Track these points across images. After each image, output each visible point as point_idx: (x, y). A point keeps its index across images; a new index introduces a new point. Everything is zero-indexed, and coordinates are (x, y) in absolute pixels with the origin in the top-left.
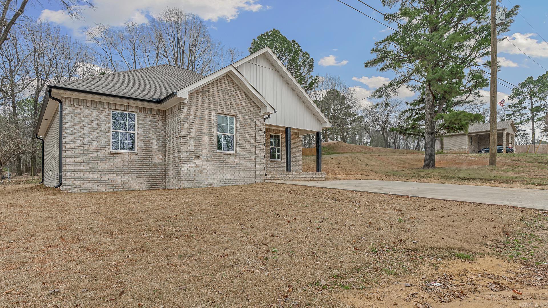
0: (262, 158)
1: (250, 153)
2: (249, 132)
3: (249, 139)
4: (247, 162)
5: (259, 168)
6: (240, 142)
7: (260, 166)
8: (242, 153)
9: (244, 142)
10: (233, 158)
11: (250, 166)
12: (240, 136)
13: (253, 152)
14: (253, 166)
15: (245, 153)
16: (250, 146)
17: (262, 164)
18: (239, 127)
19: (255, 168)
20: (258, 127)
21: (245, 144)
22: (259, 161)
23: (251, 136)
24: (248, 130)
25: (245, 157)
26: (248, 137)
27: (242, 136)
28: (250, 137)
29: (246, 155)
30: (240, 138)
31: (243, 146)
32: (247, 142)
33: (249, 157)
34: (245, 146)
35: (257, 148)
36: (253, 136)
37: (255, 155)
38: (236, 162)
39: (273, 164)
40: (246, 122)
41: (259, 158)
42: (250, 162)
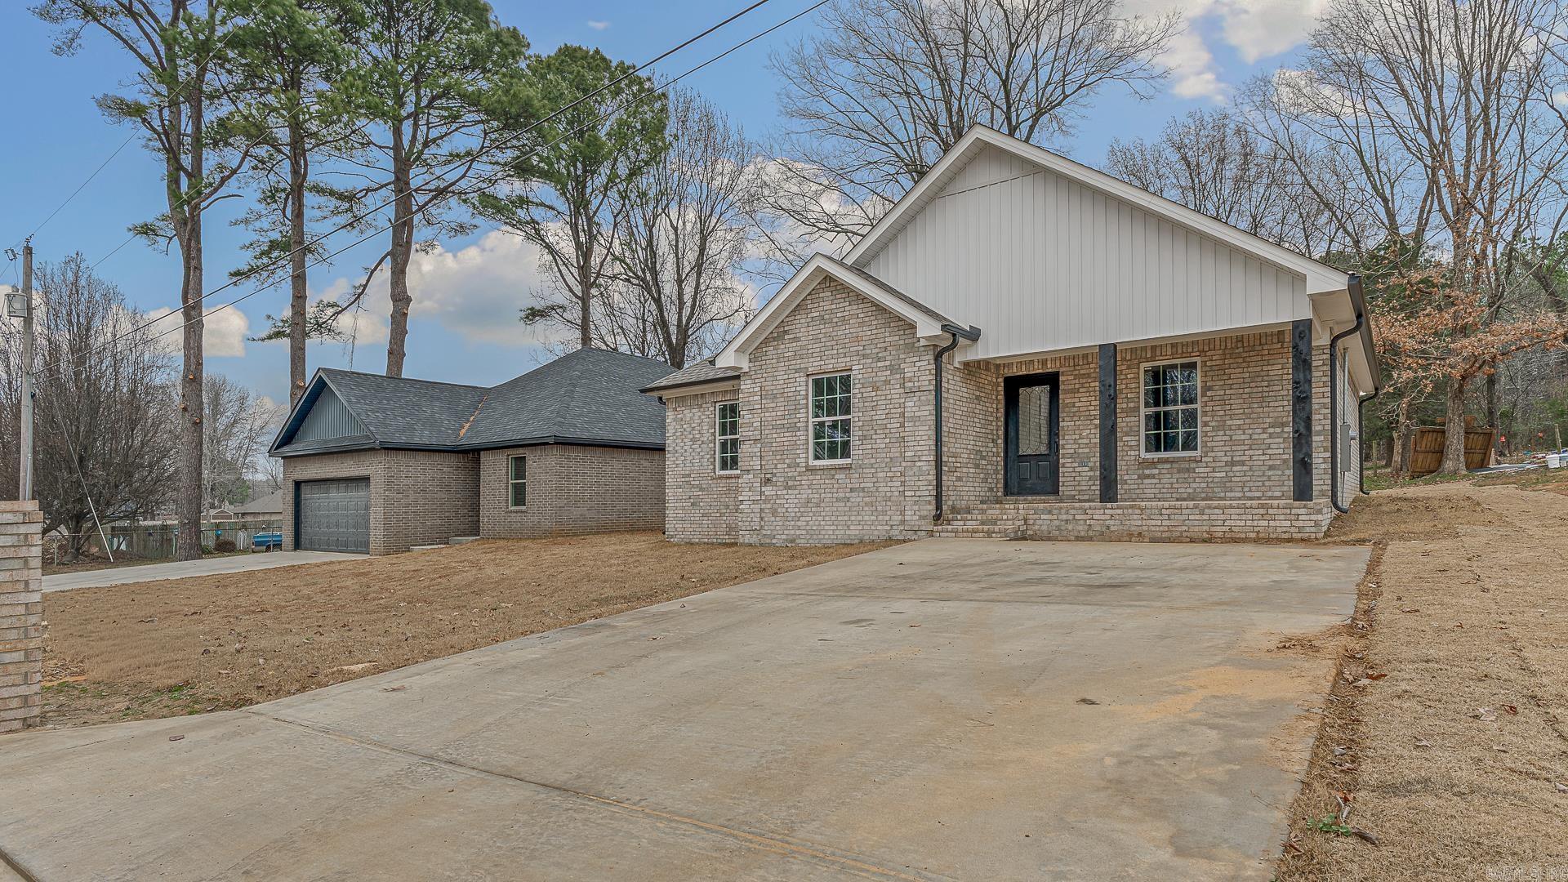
0: (924, 468)
1: (889, 460)
2: (884, 402)
3: (885, 422)
4: (882, 484)
5: (917, 498)
6: (860, 433)
7: (918, 493)
8: (866, 461)
9: (873, 432)
10: (843, 476)
11: (888, 494)
12: (862, 419)
13: (898, 455)
14: (896, 493)
15: (873, 461)
16: (888, 440)
17: (925, 488)
18: (859, 395)
19: (902, 498)
20: (910, 384)
21: (874, 437)
22: (913, 479)
23: (893, 411)
24: (883, 398)
25: (873, 470)
26: (884, 417)
27: (866, 418)
28: (889, 416)
29: (877, 465)
30: (861, 424)
31: (869, 441)
32: (881, 431)
33: (887, 469)
34: (873, 441)
35: (909, 444)
36: (899, 410)
37: (904, 464)
38: (849, 486)
39: (1156, 471)
40: (877, 379)
41: (915, 469)
42: (889, 484)
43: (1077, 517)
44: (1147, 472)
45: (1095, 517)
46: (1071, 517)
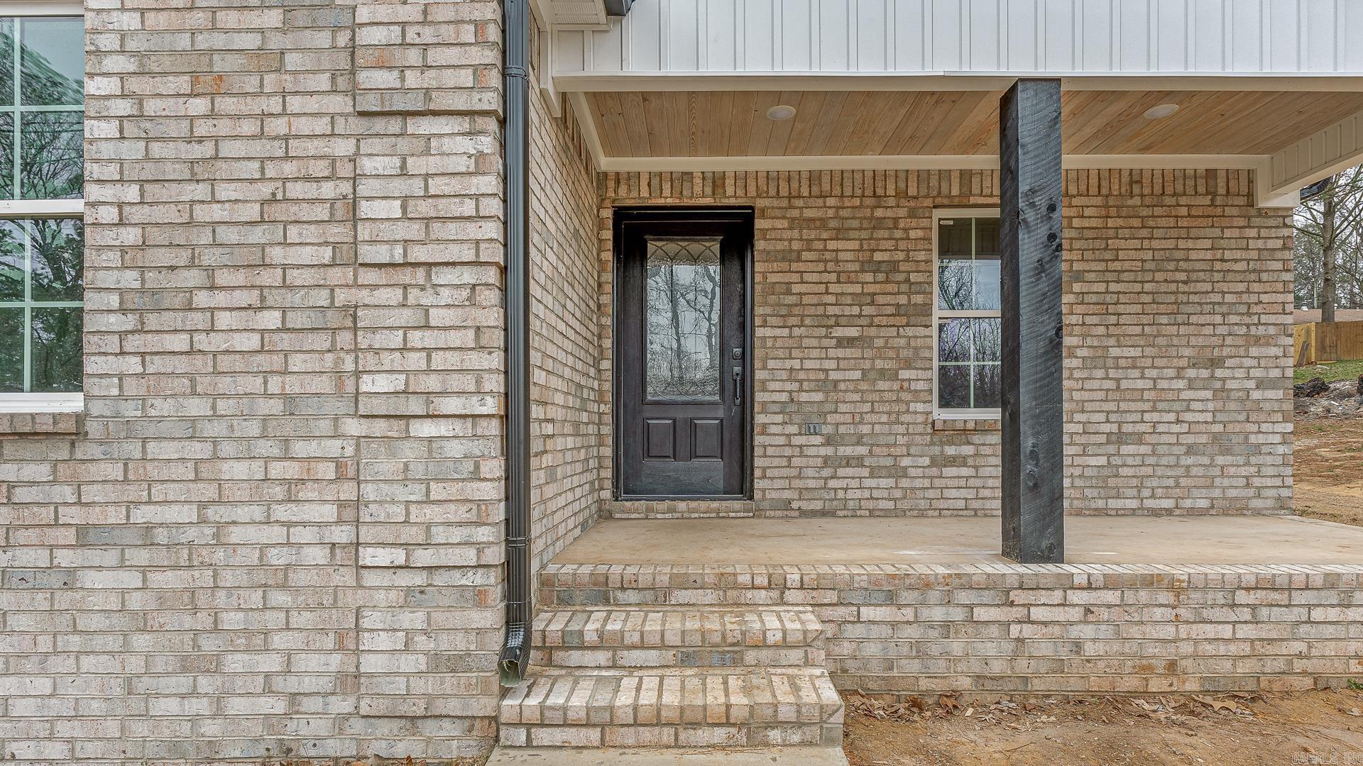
0: (455, 449)
1: (276, 406)
2: (257, 148)
3: (257, 235)
4: (242, 513)
5: (419, 579)
6: (130, 279)
7: (424, 557)
8: (162, 407)
9: (193, 278)
10: (41, 471)
11: (277, 557)
12: (138, 214)
13: (324, 384)
14: (318, 555)
15: (197, 407)
16: (271, 319)
17: (457, 535)
18: (123, 107)
19: (347, 577)
20: (385, 79)
21: (202, 299)
22: (401, 493)
23: (296, 190)
24: (248, 127)
25: (199, 450)
26: (253, 212)
27: (159, 214)
28: (277, 211)
29: (217, 429)
30: (130, 236)
31: (168, 319)
32: (240, 278)
33: (264, 448)
34: (198, 320)
35: (379, 340)
36: (328, 190)
37: (353, 427)
38: (73, 515)
40: (219, 41)
41: (409, 452)
42: (281, 512)
43: (981, 614)
44: (950, 451)
45: (1037, 614)
46: (958, 615)
